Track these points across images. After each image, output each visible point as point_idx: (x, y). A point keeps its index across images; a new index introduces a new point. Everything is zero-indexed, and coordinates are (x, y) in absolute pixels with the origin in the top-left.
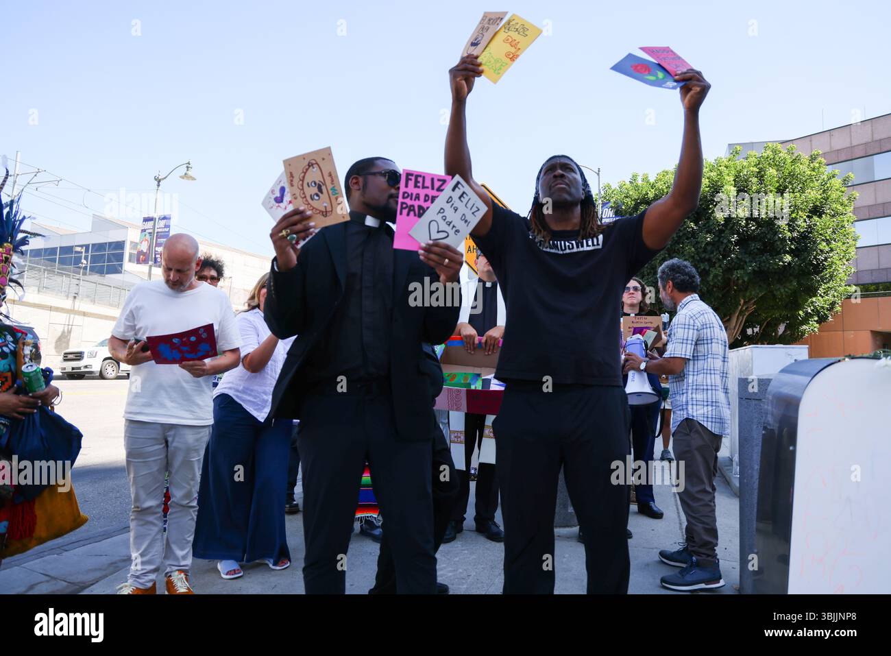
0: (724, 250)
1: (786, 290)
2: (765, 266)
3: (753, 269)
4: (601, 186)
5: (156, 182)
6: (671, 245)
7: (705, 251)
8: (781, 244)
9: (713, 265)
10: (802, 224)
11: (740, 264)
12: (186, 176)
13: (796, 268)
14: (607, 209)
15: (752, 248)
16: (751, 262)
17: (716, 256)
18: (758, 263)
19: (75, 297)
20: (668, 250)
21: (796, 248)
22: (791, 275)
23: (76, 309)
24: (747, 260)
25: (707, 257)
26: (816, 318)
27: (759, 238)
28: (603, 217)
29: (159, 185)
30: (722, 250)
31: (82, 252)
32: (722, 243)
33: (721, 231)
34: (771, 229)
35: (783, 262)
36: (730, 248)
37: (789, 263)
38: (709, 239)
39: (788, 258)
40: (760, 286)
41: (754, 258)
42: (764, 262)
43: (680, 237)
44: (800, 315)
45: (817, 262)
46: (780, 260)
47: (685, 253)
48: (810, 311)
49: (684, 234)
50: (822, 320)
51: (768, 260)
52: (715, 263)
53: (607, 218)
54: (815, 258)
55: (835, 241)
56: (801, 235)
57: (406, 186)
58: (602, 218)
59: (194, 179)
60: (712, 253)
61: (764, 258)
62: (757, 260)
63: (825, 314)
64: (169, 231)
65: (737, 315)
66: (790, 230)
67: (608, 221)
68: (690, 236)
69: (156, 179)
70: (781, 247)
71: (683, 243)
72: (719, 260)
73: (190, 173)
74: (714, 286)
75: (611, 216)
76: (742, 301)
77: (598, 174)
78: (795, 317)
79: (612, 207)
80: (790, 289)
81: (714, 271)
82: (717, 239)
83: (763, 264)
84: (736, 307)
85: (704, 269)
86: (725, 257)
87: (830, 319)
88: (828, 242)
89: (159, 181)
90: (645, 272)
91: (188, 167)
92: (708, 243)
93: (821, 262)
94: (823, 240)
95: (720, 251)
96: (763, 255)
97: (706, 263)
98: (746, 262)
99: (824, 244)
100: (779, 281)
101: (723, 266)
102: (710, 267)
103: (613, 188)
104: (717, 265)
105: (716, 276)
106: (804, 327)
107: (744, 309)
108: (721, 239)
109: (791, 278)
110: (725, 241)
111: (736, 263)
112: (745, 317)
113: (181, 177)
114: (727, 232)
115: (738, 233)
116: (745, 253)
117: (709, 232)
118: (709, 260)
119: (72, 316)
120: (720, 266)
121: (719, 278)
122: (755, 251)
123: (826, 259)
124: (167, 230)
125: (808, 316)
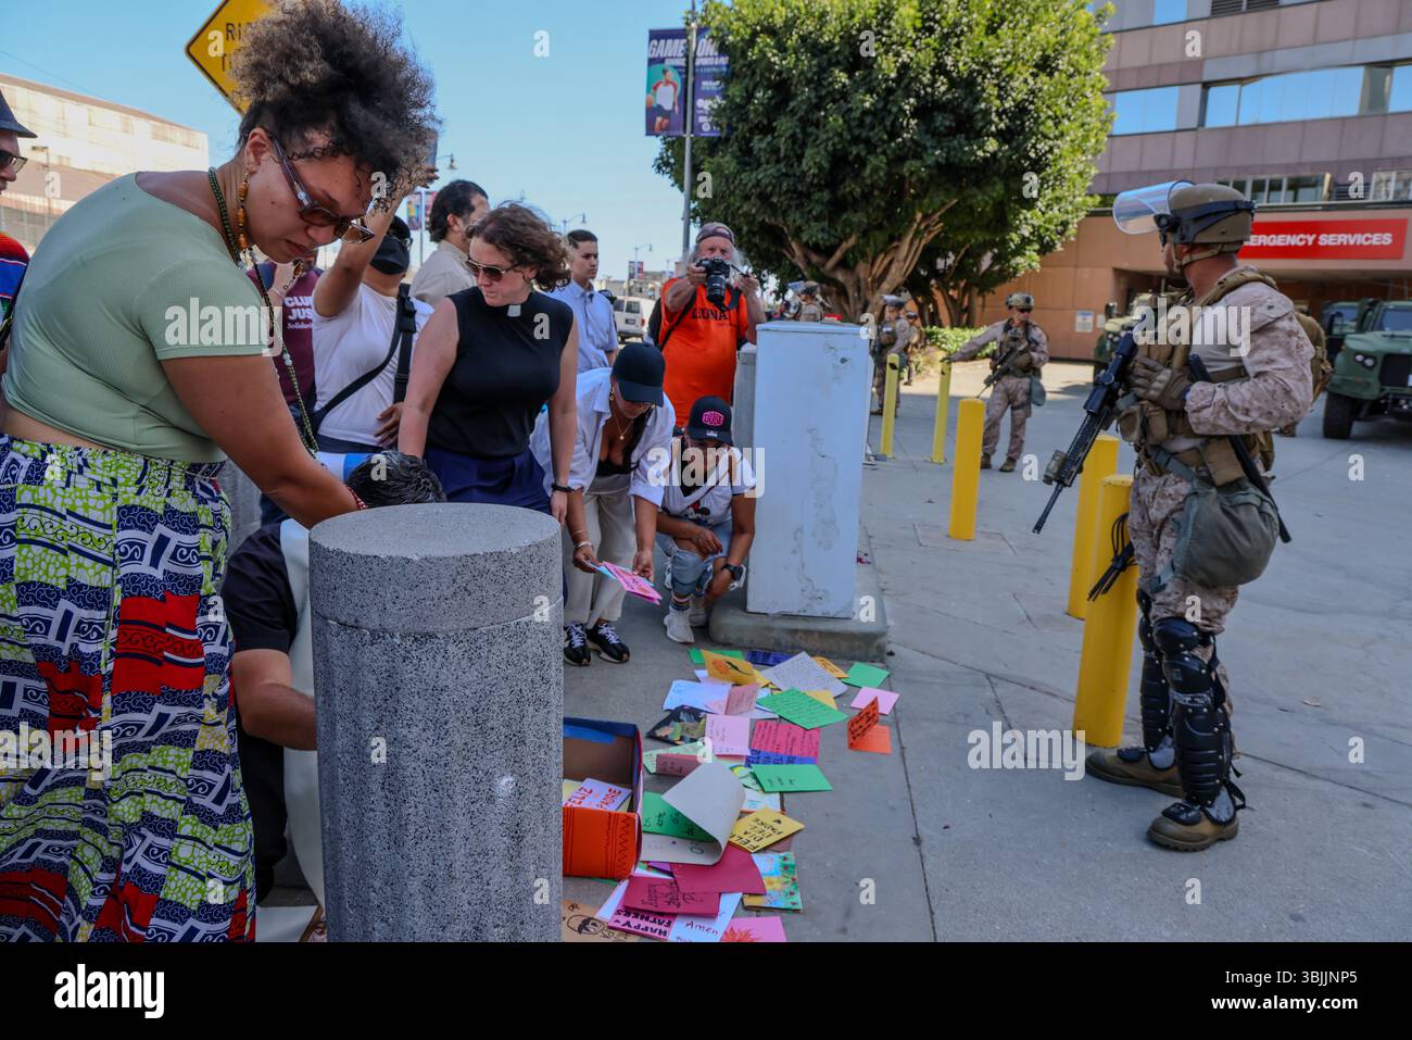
0: (893, 124)
1: (986, 198)
2: (955, 156)
3: (937, 162)
6: (807, 112)
7: (861, 124)
8: (983, 118)
9: (871, 147)
10: (1019, 88)
11: (917, 150)
13: (1004, 161)
15: (938, 124)
16: (935, 148)
17: (879, 134)
18: (946, 150)
20: (801, 119)
21: (1007, 127)
22: (995, 174)
24: (928, 144)
25: (864, 135)
26: (1037, 247)
27: (950, 106)
28: (698, 54)
30: (888, 123)
32: (890, 112)
33: (890, 91)
34: (971, 93)
35: (984, 152)
36: (902, 123)
37: (994, 154)
38: (867, 105)
39: (992, 145)
40: (947, 190)
41: (939, 142)
42: (955, 149)
43: (821, 98)
44: (1013, 241)
45: (1037, 154)
46: (979, 148)
47: (828, 127)
48: (1027, 234)
49: (829, 93)
50: (1046, 249)
51: (961, 146)
52: (876, 147)
53: (704, 57)
54: (1034, 146)
55: (1069, 119)
56: (1016, 106)
58: (695, 57)
60: (872, 128)
61: (956, 142)
62: (944, 144)
63: (1052, 240)
65: (910, 236)
66: (999, 97)
67: (705, 62)
68: (838, 97)
70: (980, 124)
71: (826, 110)
72: (884, 142)
74: (873, 186)
75: (712, 55)
76: (919, 216)
78: (1004, 242)
79: (713, 38)
80: (990, 197)
81: (873, 161)
82: (880, 105)
83: (952, 153)
84: (910, 226)
85: (858, 155)
86: (893, 135)
87: (1059, 247)
88: (1057, 121)
90: (763, 159)
92: (865, 112)
93: (1044, 155)
94: (1049, 117)
95: (885, 126)
96: (954, 137)
97: (862, 146)
98: (925, 148)
99: (1050, 123)
100: (978, 184)
101: (889, 152)
102: (869, 153)
104: (879, 150)
105: (875, 170)
106: (1019, 260)
107: (922, 227)
108: (889, 107)
109: (996, 179)
110: (895, 109)
111: (910, 148)
112: (923, 242)
114: (899, 92)
115: (917, 96)
116: (927, 132)
117: (871, 91)
118: (867, 141)
120: (884, 153)
121: (882, 174)
122: (942, 129)
123: (1051, 150)
125: (1025, 241)
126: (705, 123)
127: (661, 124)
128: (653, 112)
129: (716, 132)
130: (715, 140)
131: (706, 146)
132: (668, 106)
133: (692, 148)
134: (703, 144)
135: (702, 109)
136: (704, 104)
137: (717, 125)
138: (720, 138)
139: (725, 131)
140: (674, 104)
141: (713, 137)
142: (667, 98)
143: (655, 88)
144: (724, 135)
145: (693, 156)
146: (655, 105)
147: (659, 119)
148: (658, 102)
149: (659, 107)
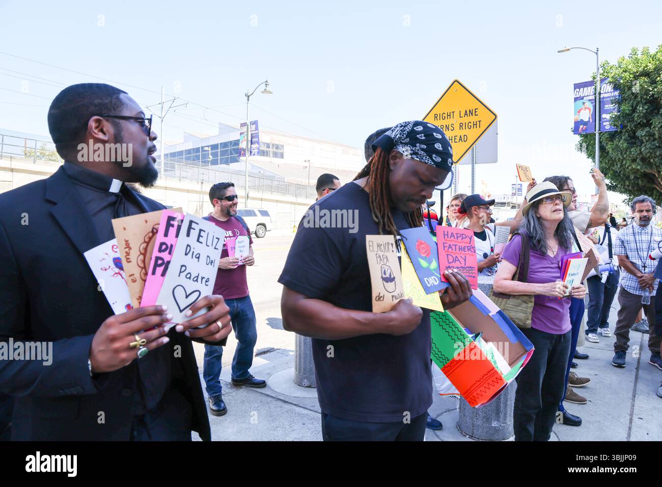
4: (599, 64)
5: (247, 98)
12: (265, 91)
14: (605, 85)
19: (202, 183)
23: (204, 190)
28: (602, 92)
29: (248, 100)
31: (209, 151)
53: (605, 93)
57: (166, 235)
58: (600, 94)
59: (271, 93)
64: (258, 133)
67: (606, 95)
69: (246, 96)
73: (267, 88)
75: (609, 91)
77: (597, 54)
79: (610, 82)
89: (249, 97)
90: (644, 140)
91: (266, 85)
103: (611, 64)
113: (262, 92)
119: (202, 196)
124: (257, 132)
126: (607, 126)
127: (582, 129)
128: (577, 124)
129: (613, 129)
130: (613, 134)
131: (608, 136)
132: (586, 120)
133: (600, 138)
134: (606, 136)
135: (605, 118)
136: (606, 116)
137: (615, 125)
138: (616, 132)
139: (620, 128)
140: (589, 118)
141: (612, 131)
142: (586, 116)
143: (579, 112)
144: (619, 130)
145: (600, 142)
146: (579, 120)
147: (581, 126)
148: (581, 118)
149: (582, 120)
